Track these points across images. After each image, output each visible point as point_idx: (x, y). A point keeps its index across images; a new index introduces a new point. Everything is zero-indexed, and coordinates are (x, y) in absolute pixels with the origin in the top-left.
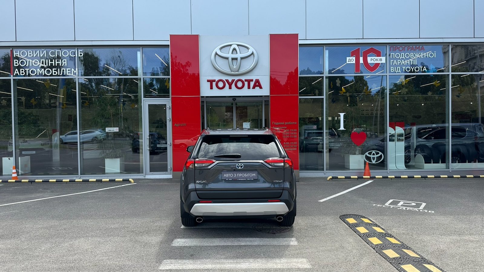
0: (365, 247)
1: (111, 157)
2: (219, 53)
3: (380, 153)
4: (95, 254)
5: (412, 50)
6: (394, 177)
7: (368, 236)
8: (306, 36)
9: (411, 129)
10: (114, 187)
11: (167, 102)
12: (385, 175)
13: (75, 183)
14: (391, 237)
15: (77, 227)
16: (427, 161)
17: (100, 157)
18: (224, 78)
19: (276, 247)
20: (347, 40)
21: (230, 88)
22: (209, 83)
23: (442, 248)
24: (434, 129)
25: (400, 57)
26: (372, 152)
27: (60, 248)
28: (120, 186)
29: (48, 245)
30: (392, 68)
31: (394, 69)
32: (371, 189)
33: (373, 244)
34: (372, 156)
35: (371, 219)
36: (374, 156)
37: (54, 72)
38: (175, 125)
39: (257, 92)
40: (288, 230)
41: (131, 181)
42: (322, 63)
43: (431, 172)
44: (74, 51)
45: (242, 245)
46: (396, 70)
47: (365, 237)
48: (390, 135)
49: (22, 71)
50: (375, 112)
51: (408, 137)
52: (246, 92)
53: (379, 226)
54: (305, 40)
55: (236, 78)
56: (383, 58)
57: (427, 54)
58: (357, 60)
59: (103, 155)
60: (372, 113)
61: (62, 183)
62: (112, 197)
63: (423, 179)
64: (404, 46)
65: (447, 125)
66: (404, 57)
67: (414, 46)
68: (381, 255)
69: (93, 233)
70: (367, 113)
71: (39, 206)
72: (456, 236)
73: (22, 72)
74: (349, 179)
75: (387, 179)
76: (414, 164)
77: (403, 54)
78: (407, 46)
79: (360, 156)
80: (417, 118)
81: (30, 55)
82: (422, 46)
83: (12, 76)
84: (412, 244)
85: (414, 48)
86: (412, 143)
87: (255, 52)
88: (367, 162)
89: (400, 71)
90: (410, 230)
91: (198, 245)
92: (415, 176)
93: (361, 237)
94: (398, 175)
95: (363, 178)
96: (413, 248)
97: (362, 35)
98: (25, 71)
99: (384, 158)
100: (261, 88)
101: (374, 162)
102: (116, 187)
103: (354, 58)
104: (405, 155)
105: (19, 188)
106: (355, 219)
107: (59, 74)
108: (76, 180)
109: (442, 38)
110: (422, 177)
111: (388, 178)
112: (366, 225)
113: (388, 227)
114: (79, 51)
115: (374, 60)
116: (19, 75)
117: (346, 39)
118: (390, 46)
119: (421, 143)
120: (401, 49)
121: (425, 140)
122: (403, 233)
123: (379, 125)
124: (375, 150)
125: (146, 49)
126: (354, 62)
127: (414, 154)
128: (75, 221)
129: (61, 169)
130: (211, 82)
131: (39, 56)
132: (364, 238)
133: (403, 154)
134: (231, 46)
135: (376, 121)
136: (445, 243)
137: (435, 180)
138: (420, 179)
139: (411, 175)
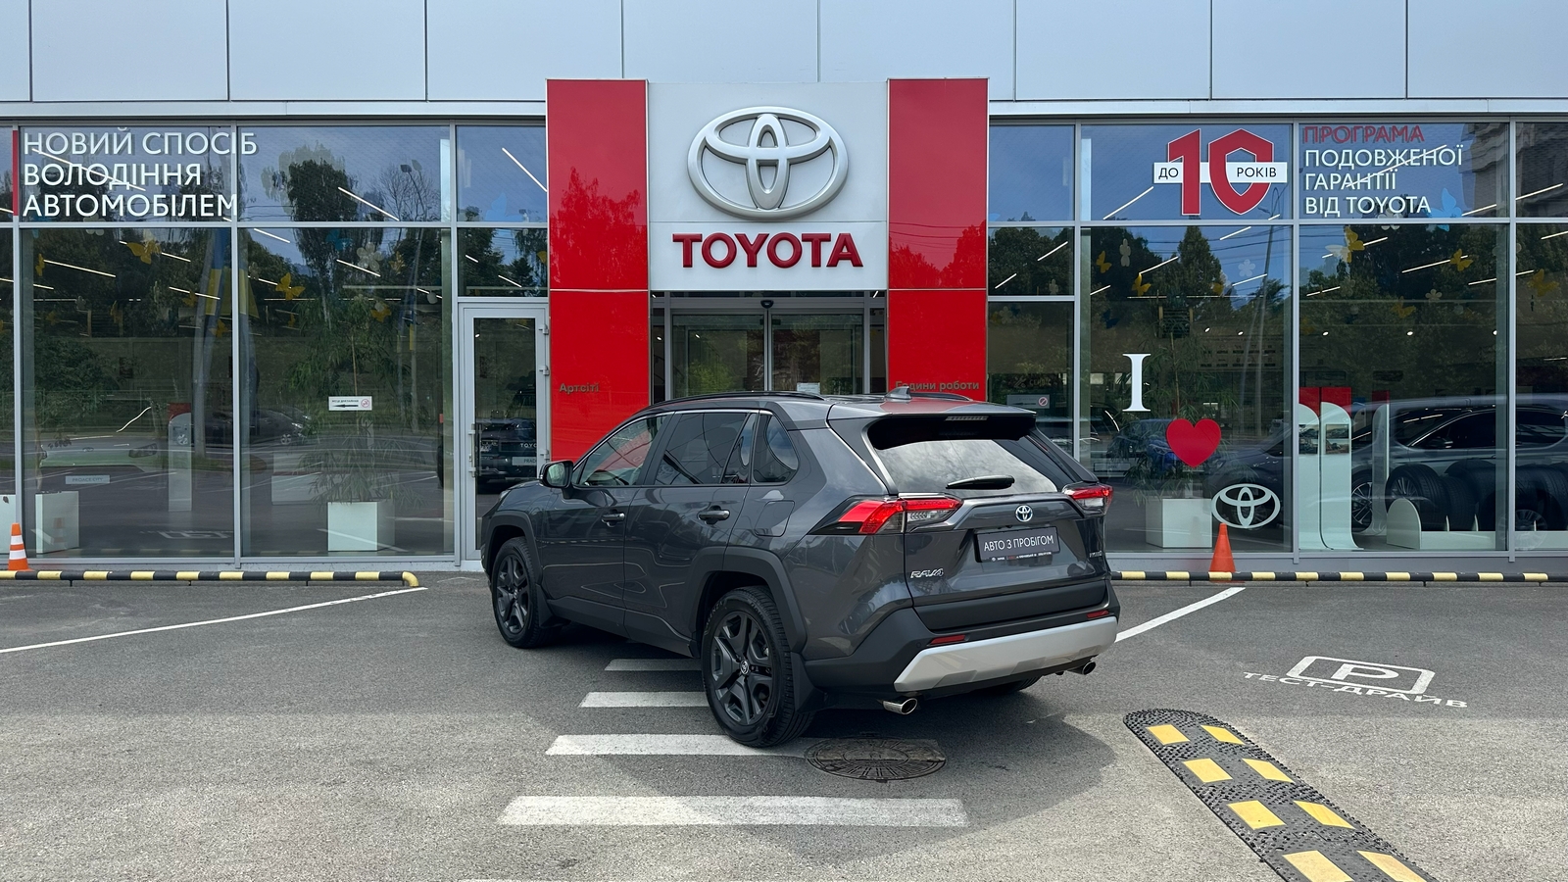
0: (1218, 841)
1: (348, 498)
2: (715, 142)
3: (1269, 494)
4: (208, 851)
5: (1381, 140)
6: (1315, 575)
7: (1230, 797)
8: (1015, 89)
9: (1373, 412)
10: (348, 600)
11: (535, 309)
12: (1285, 570)
13: (219, 586)
14: (1313, 801)
15: (179, 744)
16: (1432, 522)
17: (313, 495)
18: (732, 229)
19: (885, 835)
20: (1156, 102)
21: (752, 263)
22: (680, 245)
23: (1507, 846)
24: (1448, 413)
25: (1340, 161)
26: (1241, 488)
27: (90, 827)
28: (370, 597)
29: (54, 812)
30: (1311, 202)
31: (1318, 205)
32: (1235, 619)
33: (1250, 829)
34: (1239, 503)
35: (1240, 729)
36: (1246, 504)
37: (158, 207)
38: (563, 387)
39: (843, 278)
40: (937, 768)
41: (408, 581)
42: (1068, 182)
43: (1445, 562)
44: (227, 135)
45: (758, 826)
46: (1325, 209)
47: (1216, 798)
48: (1303, 430)
49: (49, 203)
50: (1246, 360)
51: (1362, 439)
52: (805, 278)
53: (1269, 758)
54: (1012, 103)
55: (773, 231)
56: (1281, 168)
57: (1432, 154)
58: (1191, 173)
59: (322, 490)
60: (1238, 360)
61: (175, 582)
62: (333, 634)
63: (1418, 586)
64: (1353, 126)
65: (1500, 398)
66: (1351, 164)
67: (1385, 126)
68: (1278, 873)
69: (226, 770)
70: (1220, 363)
71: (71, 665)
72: (1557, 799)
73: (51, 205)
74: (1161, 582)
75: (1292, 583)
76: (1382, 532)
77: (1347, 154)
78: (1364, 126)
79: (1200, 501)
80: (1391, 380)
81: (79, 148)
82: (1415, 126)
83: (16, 218)
84: (1395, 827)
85: (1388, 131)
86: (1375, 462)
87: (838, 142)
88: (1224, 522)
89: (1339, 213)
90: (1385, 772)
91: (598, 824)
92: (1390, 575)
93: (1201, 797)
94: (1329, 571)
95: (1207, 578)
96: (1399, 845)
97: (1209, 86)
98: (62, 203)
99: (1281, 512)
100: (857, 263)
101: (1246, 523)
102: (355, 599)
103: (1180, 166)
104: (1353, 502)
105: (26, 599)
106: (1179, 727)
107: (174, 214)
108: (222, 575)
109: (1486, 99)
110: (1413, 579)
111: (1294, 578)
112: (1224, 754)
113: (1302, 761)
114: (243, 135)
115: (1250, 172)
116: (40, 214)
117: (1154, 100)
118: (1304, 127)
119: (1407, 460)
120: (1341, 134)
121: (1422, 451)
122: (1360, 786)
123: (1260, 404)
124: (1250, 483)
125: (467, 131)
126: (1180, 179)
127: (1383, 498)
128: (176, 721)
129: (188, 536)
130: (686, 241)
131: (107, 152)
132: (1213, 804)
133: (1346, 498)
134: (756, 118)
135: (1250, 390)
136: (1517, 826)
137: (1459, 589)
138: (1407, 583)
139: (1375, 571)
